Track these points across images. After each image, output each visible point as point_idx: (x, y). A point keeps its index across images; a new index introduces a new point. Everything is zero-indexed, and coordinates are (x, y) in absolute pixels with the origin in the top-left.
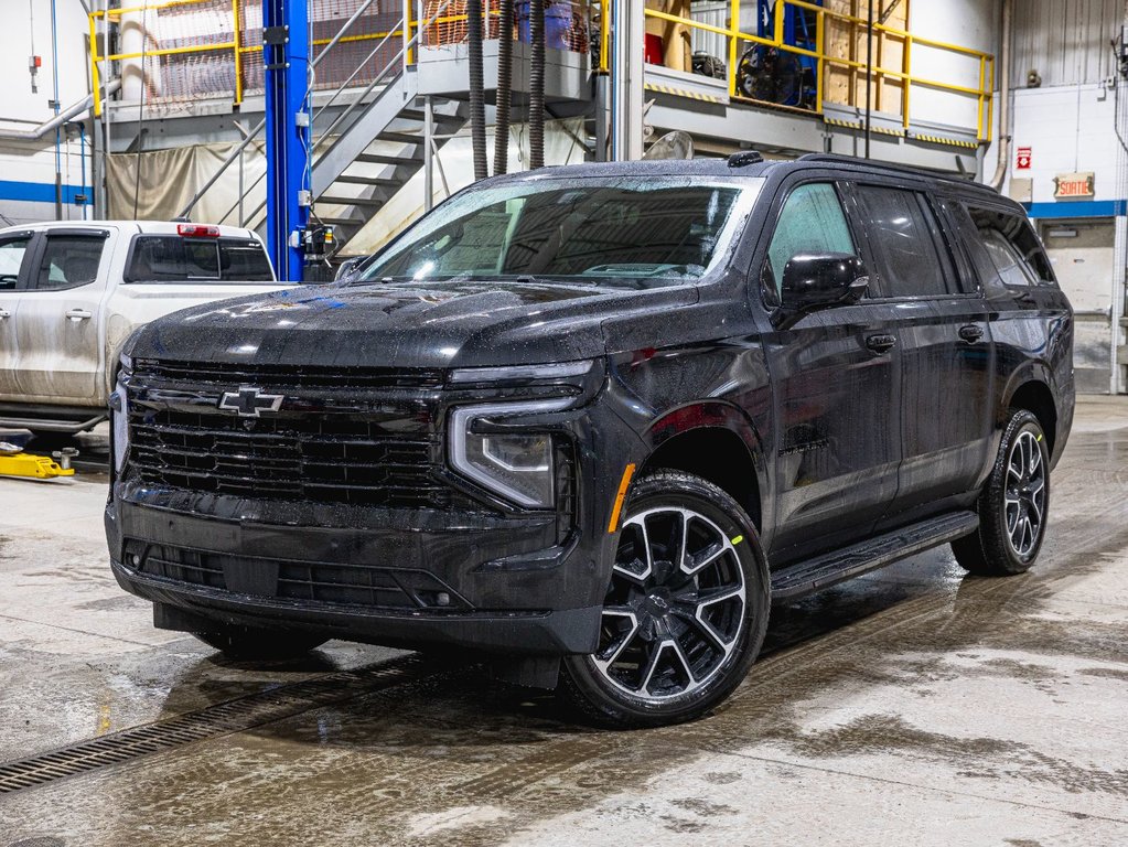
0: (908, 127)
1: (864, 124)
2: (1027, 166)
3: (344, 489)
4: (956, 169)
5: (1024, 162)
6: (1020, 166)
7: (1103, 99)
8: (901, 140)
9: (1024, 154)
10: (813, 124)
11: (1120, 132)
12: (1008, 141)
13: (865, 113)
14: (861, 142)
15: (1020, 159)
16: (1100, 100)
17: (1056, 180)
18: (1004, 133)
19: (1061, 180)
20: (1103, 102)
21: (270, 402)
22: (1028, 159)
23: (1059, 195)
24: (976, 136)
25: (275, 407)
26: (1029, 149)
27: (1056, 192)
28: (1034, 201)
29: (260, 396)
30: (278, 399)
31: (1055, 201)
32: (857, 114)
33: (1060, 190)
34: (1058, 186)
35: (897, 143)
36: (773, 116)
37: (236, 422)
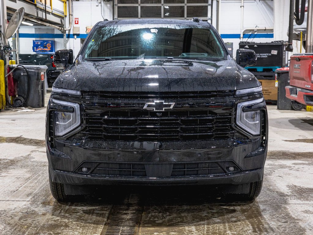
0: (52, 10)
1: (45, 8)
2: (78, 23)
3: (197, 135)
4: (60, 23)
5: (77, 22)
6: (76, 23)
7: (98, 6)
8: (51, 14)
9: (77, 20)
10: (34, 7)
11: (102, 15)
12: (72, 16)
13: (44, 5)
14: (44, 14)
15: (75, 21)
16: (97, 6)
17: (86, 28)
18: (71, 13)
19: (88, 28)
20: (97, 7)
21: (170, 106)
22: (78, 21)
23: (87, 32)
24: (64, 14)
25: (171, 107)
26: (78, 19)
27: (86, 31)
28: (80, 34)
29: (165, 103)
30: (173, 104)
31: (86, 34)
32: (42, 5)
33: (87, 31)
34: (87, 29)
35: (50, 14)
36: (26, 4)
37: (153, 114)
